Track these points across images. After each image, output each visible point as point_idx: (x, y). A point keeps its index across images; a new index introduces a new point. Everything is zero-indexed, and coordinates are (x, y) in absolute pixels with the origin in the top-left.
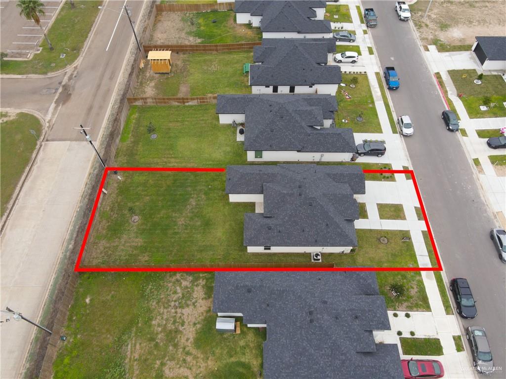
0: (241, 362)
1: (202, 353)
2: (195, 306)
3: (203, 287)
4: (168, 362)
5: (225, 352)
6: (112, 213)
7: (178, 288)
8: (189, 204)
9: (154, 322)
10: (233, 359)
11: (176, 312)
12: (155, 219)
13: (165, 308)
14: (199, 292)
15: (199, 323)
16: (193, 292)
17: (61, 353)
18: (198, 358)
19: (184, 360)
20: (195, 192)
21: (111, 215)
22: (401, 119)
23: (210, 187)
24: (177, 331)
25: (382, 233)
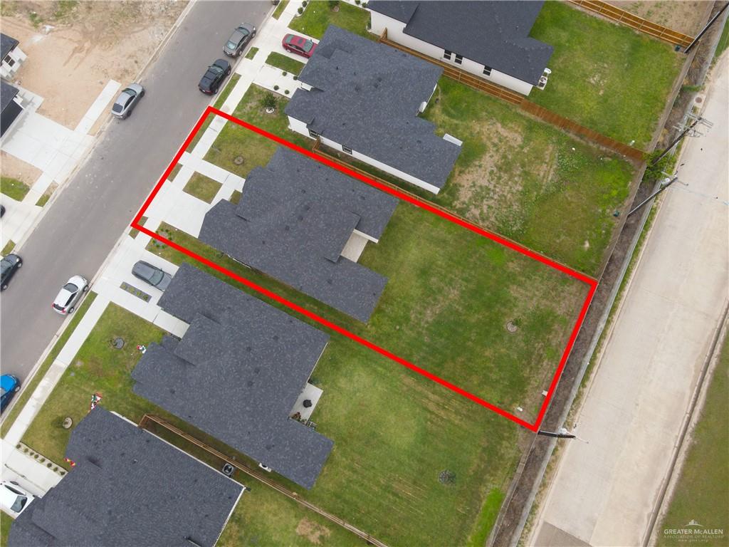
0: (449, 116)
1: (482, 139)
2: (474, 182)
3: (458, 199)
4: (516, 146)
5: (460, 130)
6: (541, 352)
7: (485, 211)
8: (436, 314)
9: (520, 188)
10: (455, 121)
11: (495, 187)
12: (487, 314)
13: (505, 197)
14: (465, 195)
15: (476, 166)
16: (470, 198)
17: (620, 202)
18: (487, 138)
19: (500, 141)
20: (420, 330)
21: (544, 350)
22: (67, 304)
23: (398, 327)
24: (500, 169)
25: (234, 168)
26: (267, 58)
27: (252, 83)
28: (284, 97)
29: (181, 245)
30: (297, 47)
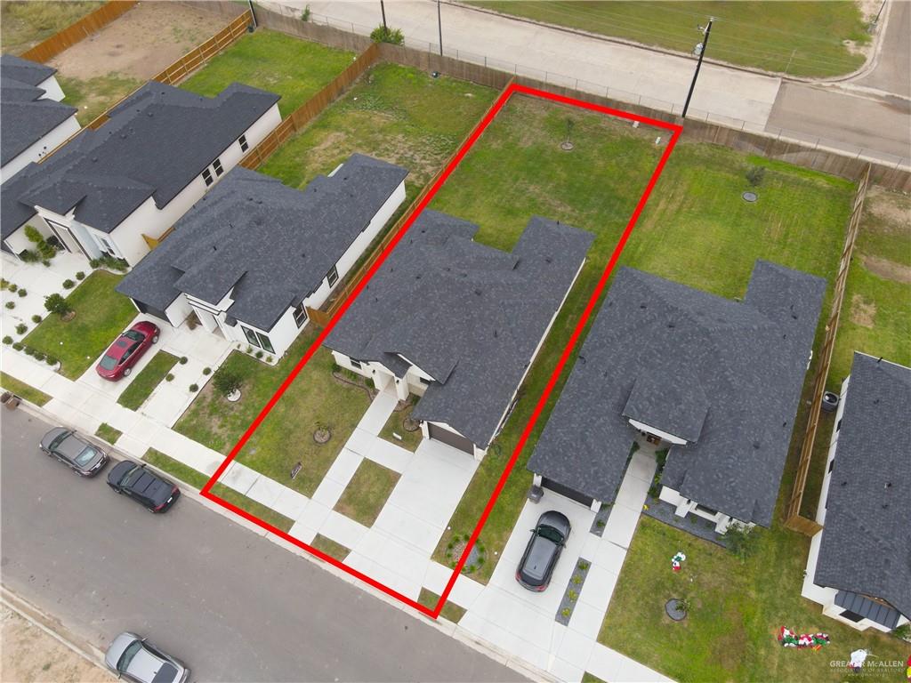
4: (346, 137)
6: (591, 127)
7: (428, 162)
8: (562, 204)
9: (401, 135)
11: (397, 153)
12: (555, 164)
13: (411, 146)
17: (421, 72)
19: (338, 148)
20: (583, 216)
25: (335, 443)
26: (127, 409)
27: (172, 428)
28: (214, 377)
29: (479, 516)
30: (131, 351)
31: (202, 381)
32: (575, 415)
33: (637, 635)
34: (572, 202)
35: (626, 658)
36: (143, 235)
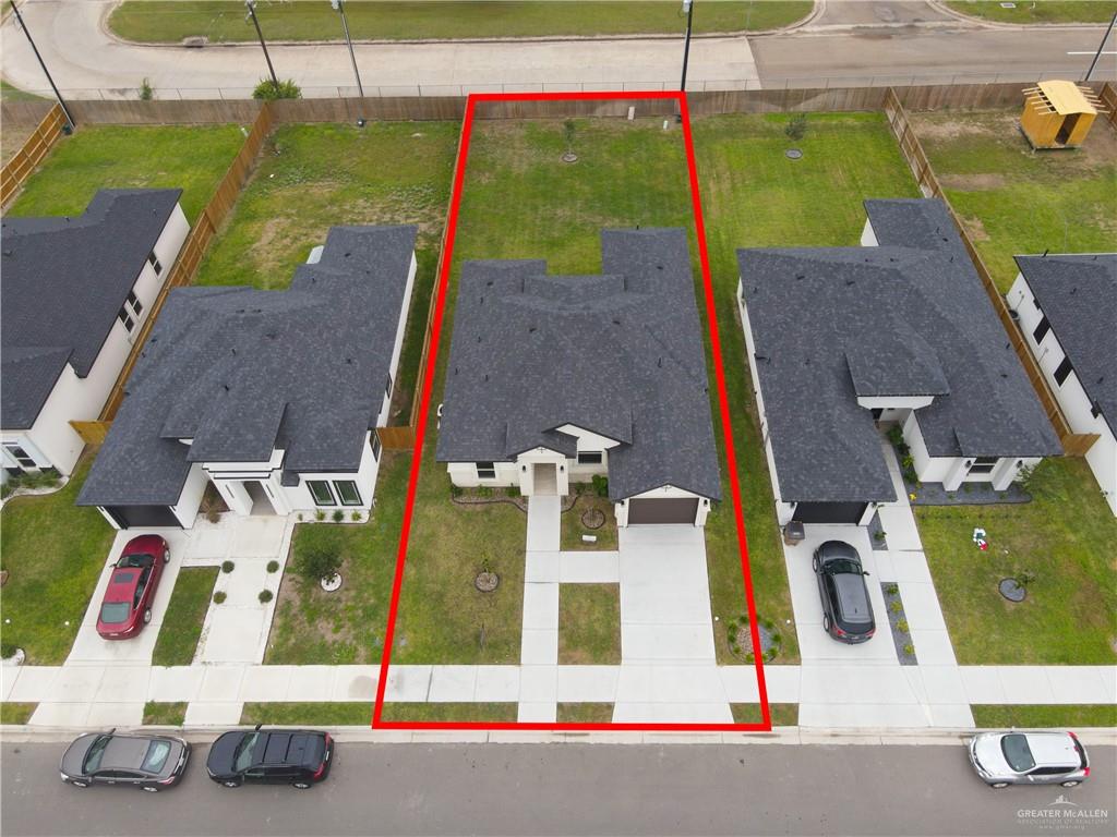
4: (290, 221)
7: (417, 220)
8: (605, 218)
9: (361, 201)
12: (569, 181)
13: (383, 209)
18: (284, 250)
19: (287, 236)
20: (637, 223)
25: (510, 582)
26: (173, 668)
27: (263, 663)
28: (287, 570)
29: (741, 589)
31: (273, 583)
32: (802, 419)
33: (994, 637)
34: (615, 213)
35: (1000, 667)
36: (72, 423)
